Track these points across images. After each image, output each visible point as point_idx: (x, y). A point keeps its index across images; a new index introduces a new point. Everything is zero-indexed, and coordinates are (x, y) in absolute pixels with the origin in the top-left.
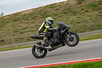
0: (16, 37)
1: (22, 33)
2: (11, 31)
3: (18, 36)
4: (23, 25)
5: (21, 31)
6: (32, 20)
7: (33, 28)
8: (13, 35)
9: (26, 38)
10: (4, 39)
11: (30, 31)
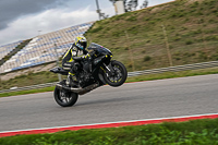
0: (177, 52)
1: (189, 43)
2: (166, 39)
3: (181, 49)
4: (192, 27)
5: (188, 40)
6: (212, 16)
7: (212, 32)
8: (171, 48)
9: (198, 55)
10: (151, 55)
11: (208, 40)
